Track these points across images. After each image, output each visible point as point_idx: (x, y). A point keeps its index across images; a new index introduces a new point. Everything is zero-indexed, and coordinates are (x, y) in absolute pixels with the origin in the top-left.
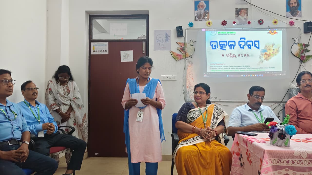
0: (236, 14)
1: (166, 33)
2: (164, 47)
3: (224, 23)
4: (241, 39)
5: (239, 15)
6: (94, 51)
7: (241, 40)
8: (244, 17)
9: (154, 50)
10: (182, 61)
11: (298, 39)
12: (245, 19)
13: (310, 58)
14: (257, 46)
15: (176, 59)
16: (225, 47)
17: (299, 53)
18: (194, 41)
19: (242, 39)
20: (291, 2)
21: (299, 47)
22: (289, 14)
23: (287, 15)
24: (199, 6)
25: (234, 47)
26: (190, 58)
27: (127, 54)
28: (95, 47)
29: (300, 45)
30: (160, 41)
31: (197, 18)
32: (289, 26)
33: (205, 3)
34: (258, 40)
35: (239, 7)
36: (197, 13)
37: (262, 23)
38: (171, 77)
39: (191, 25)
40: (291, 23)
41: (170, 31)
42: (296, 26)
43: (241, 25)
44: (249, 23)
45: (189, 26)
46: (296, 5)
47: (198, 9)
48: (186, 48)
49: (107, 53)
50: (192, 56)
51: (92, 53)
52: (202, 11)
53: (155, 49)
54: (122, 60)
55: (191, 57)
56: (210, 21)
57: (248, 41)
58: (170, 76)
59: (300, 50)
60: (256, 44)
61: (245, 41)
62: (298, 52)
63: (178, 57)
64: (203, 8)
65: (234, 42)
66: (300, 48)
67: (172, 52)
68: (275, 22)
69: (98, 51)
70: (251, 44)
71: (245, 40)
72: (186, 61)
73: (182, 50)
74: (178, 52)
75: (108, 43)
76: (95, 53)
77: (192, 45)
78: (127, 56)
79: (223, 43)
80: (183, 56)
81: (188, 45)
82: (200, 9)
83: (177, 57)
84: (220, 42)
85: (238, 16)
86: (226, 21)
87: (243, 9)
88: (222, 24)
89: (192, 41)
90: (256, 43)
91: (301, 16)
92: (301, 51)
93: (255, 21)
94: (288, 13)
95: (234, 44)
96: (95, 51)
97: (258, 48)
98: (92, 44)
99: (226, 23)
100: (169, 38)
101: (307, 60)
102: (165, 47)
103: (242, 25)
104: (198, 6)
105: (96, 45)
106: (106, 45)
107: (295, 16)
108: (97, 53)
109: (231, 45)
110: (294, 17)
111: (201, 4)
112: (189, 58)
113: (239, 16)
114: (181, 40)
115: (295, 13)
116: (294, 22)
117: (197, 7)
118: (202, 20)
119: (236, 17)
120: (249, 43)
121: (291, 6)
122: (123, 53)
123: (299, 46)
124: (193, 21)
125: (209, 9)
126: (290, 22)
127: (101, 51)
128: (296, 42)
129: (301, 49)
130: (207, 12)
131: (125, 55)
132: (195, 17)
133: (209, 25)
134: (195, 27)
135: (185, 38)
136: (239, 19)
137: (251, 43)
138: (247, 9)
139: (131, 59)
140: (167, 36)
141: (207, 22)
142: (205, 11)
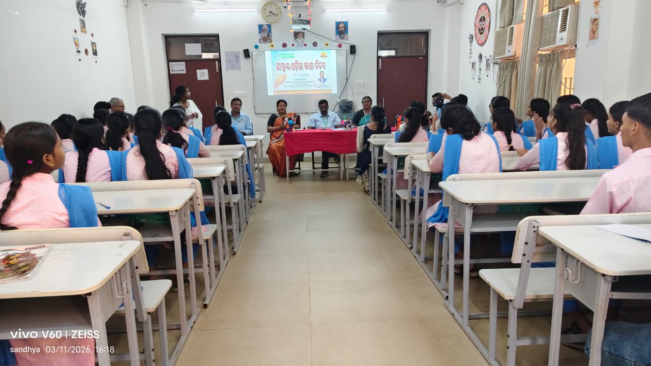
0: (294, 37)
1: (236, 55)
2: (234, 67)
6: (173, 71)
8: (301, 40)
12: (302, 42)
20: (339, 26)
23: (336, 38)
28: (173, 67)
30: (231, 62)
31: (261, 41)
32: (338, 48)
36: (261, 36)
37: (316, 46)
38: (242, 94)
39: (256, 47)
40: (340, 46)
41: (239, 52)
42: (344, 48)
44: (305, 45)
45: (254, 48)
46: (343, 29)
47: (262, 32)
49: (185, 72)
51: (171, 73)
52: (266, 34)
53: (227, 69)
54: (199, 79)
56: (273, 43)
64: (266, 31)
68: (327, 45)
69: (177, 70)
75: (185, 62)
76: (174, 73)
78: (203, 75)
82: (264, 32)
85: (296, 39)
86: (286, 44)
87: (300, 32)
91: (347, 39)
93: (310, 44)
94: (337, 36)
98: (170, 63)
100: (238, 59)
102: (236, 67)
104: (261, 29)
105: (174, 65)
106: (183, 65)
108: (176, 73)
110: (342, 40)
111: (264, 28)
114: (249, 61)
115: (343, 37)
118: (265, 43)
121: (340, 30)
122: (198, 72)
124: (258, 44)
126: (338, 45)
127: (179, 71)
130: (270, 35)
131: (201, 74)
132: (260, 40)
133: (271, 47)
134: (260, 49)
135: (252, 59)
136: (297, 42)
139: (206, 77)
140: (237, 57)
141: (271, 44)
142: (268, 34)
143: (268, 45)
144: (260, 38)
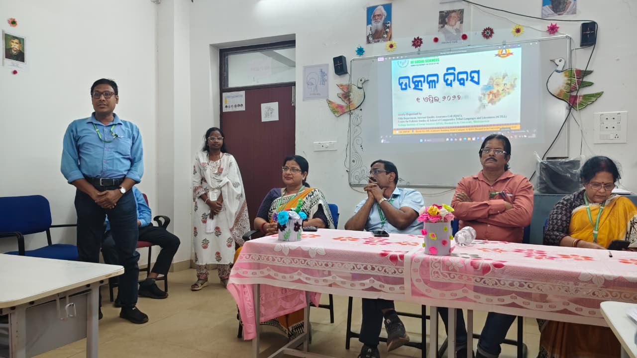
0: (440, 23)
1: (320, 70)
2: (317, 94)
3: (417, 42)
4: (448, 69)
5: (446, 23)
6: (226, 107)
7: (447, 71)
8: (455, 27)
9: (303, 100)
10: (346, 117)
11: (563, 62)
12: (458, 30)
13: (594, 99)
14: (476, 79)
15: (336, 114)
16: (422, 86)
17: (565, 91)
18: (363, 80)
19: (450, 70)
21: (566, 78)
22: (548, 9)
23: (543, 12)
24: (374, 16)
25: (436, 84)
26: (357, 112)
27: (269, 109)
28: (228, 99)
29: (567, 74)
30: (312, 84)
31: (371, 39)
32: (548, 37)
33: (385, 10)
34: (477, 70)
35: (446, 8)
36: (371, 30)
37: (491, 36)
38: (328, 145)
39: (360, 51)
40: (553, 29)
41: (327, 65)
42: (563, 34)
43: (448, 42)
44: (465, 37)
45: (357, 53)
47: (373, 22)
48: (351, 94)
49: (243, 109)
50: (361, 107)
51: (225, 110)
52: (379, 25)
53: (305, 99)
54: (264, 119)
55: (359, 108)
57: (460, 73)
58: (326, 143)
59: (567, 84)
60: (473, 77)
61: (455, 72)
62: (563, 88)
63: (339, 109)
64: (381, 18)
65: (437, 75)
66: (569, 80)
67: (329, 101)
68: (518, 31)
69: (232, 106)
70: (465, 78)
71: (455, 70)
72: (352, 115)
73: (345, 98)
74: (339, 102)
75: (244, 92)
76: (228, 110)
77: (361, 88)
78: (270, 112)
79: (418, 79)
80: (346, 108)
81: (354, 88)
82: (376, 21)
83: (337, 110)
84: (414, 77)
85: (443, 27)
86: (421, 39)
87: (454, 11)
88: (414, 45)
89: (361, 81)
90: (473, 75)
91: (574, 12)
92: (570, 85)
93: (476, 34)
95: (436, 80)
96: (228, 106)
97: (478, 83)
98: (224, 94)
99: (421, 43)
100: (326, 77)
101: (583, 106)
102: (320, 94)
103: (450, 42)
104: (372, 16)
105: (229, 97)
106: (242, 96)
107: (561, 13)
108: (231, 110)
109: (431, 81)
110: (559, 15)
111: (377, 12)
112: (356, 110)
113: (446, 25)
114: (344, 80)
115: (561, 7)
116: (557, 26)
117: (371, 18)
118: (378, 41)
119: (439, 28)
120: (461, 76)
122: (264, 107)
123: (566, 76)
124: (363, 44)
125: (390, 20)
126: (548, 27)
127: (236, 106)
128: (560, 68)
129: (569, 82)
130: (388, 25)
131: (268, 110)
132: (368, 37)
133: (390, 49)
134: (366, 55)
135: (350, 76)
136: (446, 32)
137: (464, 76)
138: (462, 11)
139: (275, 117)
140: (323, 74)
141: (389, 43)
142: (385, 24)
143: (383, 45)
144: (369, 32)
